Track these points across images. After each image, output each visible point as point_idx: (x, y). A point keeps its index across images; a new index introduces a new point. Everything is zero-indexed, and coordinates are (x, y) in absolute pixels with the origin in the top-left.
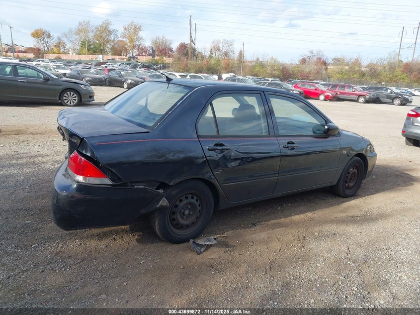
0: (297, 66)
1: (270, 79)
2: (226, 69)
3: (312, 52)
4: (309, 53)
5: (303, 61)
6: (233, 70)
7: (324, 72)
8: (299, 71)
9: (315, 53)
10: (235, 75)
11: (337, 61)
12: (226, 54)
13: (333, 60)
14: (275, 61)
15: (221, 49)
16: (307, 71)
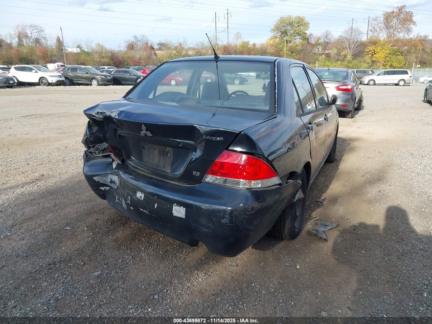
0: (126, 53)
1: (106, 67)
2: (44, 59)
3: (136, 37)
4: (133, 38)
5: (131, 47)
6: (53, 59)
7: (154, 57)
8: (129, 57)
9: (139, 38)
10: (63, 64)
11: (162, 46)
12: (37, 41)
13: (158, 45)
14: (102, 48)
15: (29, 35)
16: (138, 57)
